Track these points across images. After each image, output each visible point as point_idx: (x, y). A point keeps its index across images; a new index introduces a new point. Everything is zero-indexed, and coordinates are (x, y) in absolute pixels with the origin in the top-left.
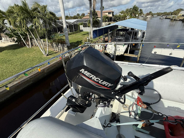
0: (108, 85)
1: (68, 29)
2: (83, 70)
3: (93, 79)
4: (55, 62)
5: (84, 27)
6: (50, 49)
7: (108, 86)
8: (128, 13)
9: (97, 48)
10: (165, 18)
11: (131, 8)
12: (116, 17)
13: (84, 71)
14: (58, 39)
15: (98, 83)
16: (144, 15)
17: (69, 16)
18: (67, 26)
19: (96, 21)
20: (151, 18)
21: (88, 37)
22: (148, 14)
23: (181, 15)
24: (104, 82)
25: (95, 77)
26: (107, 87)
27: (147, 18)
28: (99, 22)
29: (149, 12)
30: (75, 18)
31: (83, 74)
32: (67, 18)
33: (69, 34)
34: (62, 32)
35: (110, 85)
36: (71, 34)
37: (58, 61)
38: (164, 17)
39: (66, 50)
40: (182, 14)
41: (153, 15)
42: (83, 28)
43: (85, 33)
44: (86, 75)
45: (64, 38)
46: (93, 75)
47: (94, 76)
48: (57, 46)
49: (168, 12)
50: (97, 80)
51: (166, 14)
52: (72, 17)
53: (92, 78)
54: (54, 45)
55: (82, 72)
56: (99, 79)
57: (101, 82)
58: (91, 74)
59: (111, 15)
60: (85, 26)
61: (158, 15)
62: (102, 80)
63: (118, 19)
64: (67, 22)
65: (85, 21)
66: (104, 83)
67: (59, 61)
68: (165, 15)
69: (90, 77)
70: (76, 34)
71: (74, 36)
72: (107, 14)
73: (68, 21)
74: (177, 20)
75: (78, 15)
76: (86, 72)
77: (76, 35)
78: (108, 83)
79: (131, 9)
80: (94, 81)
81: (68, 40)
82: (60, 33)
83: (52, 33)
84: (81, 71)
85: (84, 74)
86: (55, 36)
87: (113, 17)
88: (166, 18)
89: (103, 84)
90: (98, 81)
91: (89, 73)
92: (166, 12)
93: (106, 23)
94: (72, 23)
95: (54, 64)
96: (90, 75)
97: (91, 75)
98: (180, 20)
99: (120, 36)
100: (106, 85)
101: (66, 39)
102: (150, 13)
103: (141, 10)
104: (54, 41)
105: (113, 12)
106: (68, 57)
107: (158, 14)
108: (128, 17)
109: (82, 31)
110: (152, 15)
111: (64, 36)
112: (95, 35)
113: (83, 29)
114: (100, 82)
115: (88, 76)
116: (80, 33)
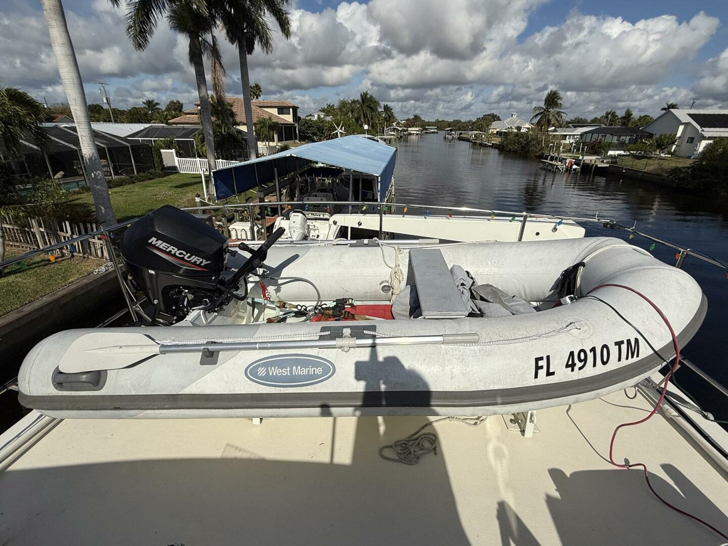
0: (201, 262)
1: (104, 162)
2: (153, 240)
3: (173, 253)
4: (46, 299)
5: (179, 155)
6: (14, 249)
7: (202, 265)
8: (347, 114)
9: (239, 233)
10: (456, 136)
11: (356, 99)
12: (308, 124)
13: (157, 241)
14: (56, 205)
15: (183, 259)
16: (398, 124)
17: (106, 107)
18: (100, 151)
19: (231, 136)
20: (421, 135)
21: (198, 196)
22: (411, 123)
23: (495, 132)
24: (194, 256)
25: (176, 249)
26: (199, 265)
27: (410, 134)
28: (245, 140)
29: (412, 117)
30: (134, 116)
31: (154, 247)
32: (95, 112)
33: (111, 185)
34: (76, 174)
35: (205, 262)
36: (120, 184)
37: (61, 293)
38: (455, 134)
39: (98, 246)
40: (498, 130)
41: (424, 126)
42: (176, 159)
43: (188, 181)
44: (161, 247)
45: (87, 198)
46: (172, 247)
47: (174, 248)
48: (53, 230)
49: (463, 121)
50: (180, 254)
51: (457, 126)
52: (122, 113)
53: (171, 251)
54: (37, 230)
55: (153, 243)
56: (185, 253)
57: (188, 258)
58: (169, 245)
59: (289, 118)
60: (185, 151)
61: (439, 129)
62: (189, 255)
63: (315, 134)
64: (95, 135)
65: (184, 132)
66: (194, 259)
67: (64, 296)
68: (455, 130)
69: (168, 250)
70: (146, 182)
71: (137, 189)
72: (274, 111)
73: (101, 127)
74: (486, 146)
75: (150, 104)
76: (160, 242)
77: (146, 186)
78: (201, 260)
79: (354, 102)
80: (174, 256)
81: (108, 206)
82: (64, 176)
83: (17, 175)
84: (150, 241)
85: (157, 245)
86: (36, 190)
87: (296, 125)
88: (460, 139)
89: (193, 261)
90: (182, 256)
91: (165, 243)
92: (460, 121)
93: (272, 144)
94: (124, 139)
95: (37, 310)
96: (167, 247)
97: (169, 247)
98: (494, 146)
99: (318, 191)
100: (198, 263)
101: (96, 204)
102: (415, 121)
103: (387, 109)
104: (34, 213)
105: (295, 109)
106: (113, 276)
107: (440, 125)
108: (339, 131)
109: (173, 170)
110: (422, 126)
111: (87, 189)
112: (224, 189)
113: (177, 164)
114: (186, 258)
115: (165, 249)
116: (165, 178)
